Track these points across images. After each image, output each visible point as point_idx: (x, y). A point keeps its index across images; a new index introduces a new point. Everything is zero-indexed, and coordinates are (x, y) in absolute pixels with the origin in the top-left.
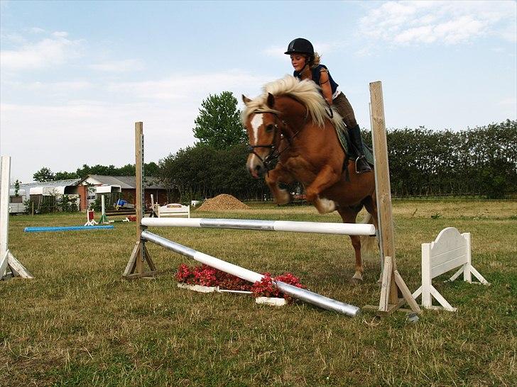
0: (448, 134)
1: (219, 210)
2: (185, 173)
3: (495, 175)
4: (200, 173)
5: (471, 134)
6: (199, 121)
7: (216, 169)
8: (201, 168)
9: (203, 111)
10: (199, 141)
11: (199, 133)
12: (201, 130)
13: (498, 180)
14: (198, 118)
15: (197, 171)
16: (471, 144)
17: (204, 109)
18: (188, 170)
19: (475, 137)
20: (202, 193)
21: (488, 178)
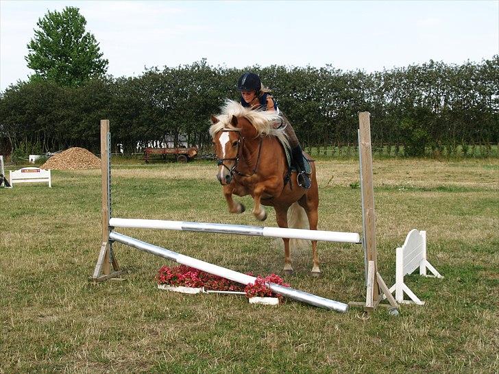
0: (360, 75)
1: (71, 168)
2: (18, 118)
3: (414, 128)
4: (40, 119)
5: (388, 77)
6: (33, 46)
7: (62, 112)
8: (41, 112)
9: (39, 33)
10: (35, 73)
11: (34, 63)
12: (37, 58)
13: (419, 133)
14: (32, 42)
15: (36, 114)
16: (388, 88)
17: (42, 30)
18: (23, 113)
19: (391, 80)
20: (42, 144)
21: (407, 130)
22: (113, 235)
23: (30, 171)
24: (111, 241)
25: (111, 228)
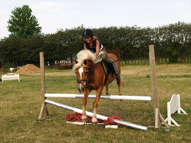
0: (149, 29)
1: (28, 73)
2: (5, 52)
3: (173, 51)
4: (14, 53)
5: (161, 29)
6: (10, 22)
7: (23, 50)
8: (15, 50)
9: (12, 16)
10: (11, 33)
11: (11, 29)
12: (12, 27)
13: (175, 53)
14: (10, 20)
15: (12, 51)
16: (161, 34)
17: (13, 15)
18: (7, 50)
19: (162, 30)
20: (15, 63)
21: (170, 52)
22: (46, 101)
23: (10, 75)
24: (46, 103)
25: (46, 98)
